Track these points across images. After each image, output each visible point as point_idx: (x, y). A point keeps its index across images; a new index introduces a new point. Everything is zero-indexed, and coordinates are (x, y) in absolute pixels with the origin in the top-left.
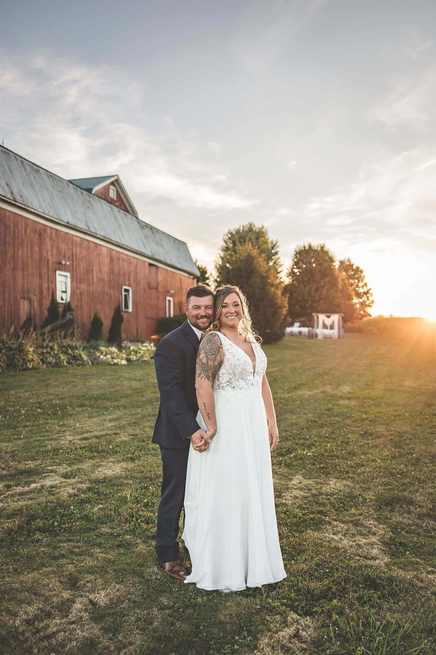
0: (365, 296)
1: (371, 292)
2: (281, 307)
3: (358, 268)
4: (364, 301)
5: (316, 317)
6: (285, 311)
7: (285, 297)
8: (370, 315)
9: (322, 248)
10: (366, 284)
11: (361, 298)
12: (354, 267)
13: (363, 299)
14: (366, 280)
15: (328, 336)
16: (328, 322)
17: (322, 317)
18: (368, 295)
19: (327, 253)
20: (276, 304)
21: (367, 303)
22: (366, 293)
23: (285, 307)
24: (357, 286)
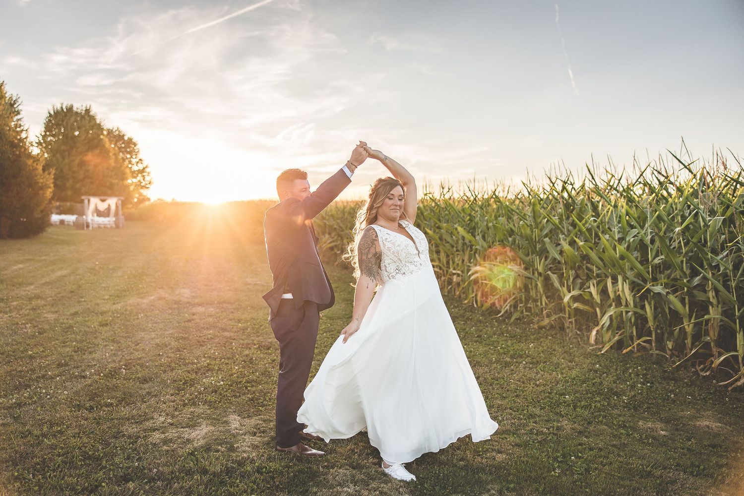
0: (140, 175)
1: (147, 170)
2: (43, 188)
3: (130, 140)
4: (139, 181)
5: (86, 202)
6: (49, 193)
7: (49, 174)
8: (149, 199)
9: (88, 111)
10: (140, 160)
11: (135, 177)
12: (126, 138)
13: (138, 178)
14: (140, 156)
15: (102, 226)
16: (102, 206)
17: (94, 202)
18: (144, 174)
19: (92, 118)
20: (37, 183)
21: (142, 184)
22: (142, 171)
23: (50, 188)
24: (130, 162)
